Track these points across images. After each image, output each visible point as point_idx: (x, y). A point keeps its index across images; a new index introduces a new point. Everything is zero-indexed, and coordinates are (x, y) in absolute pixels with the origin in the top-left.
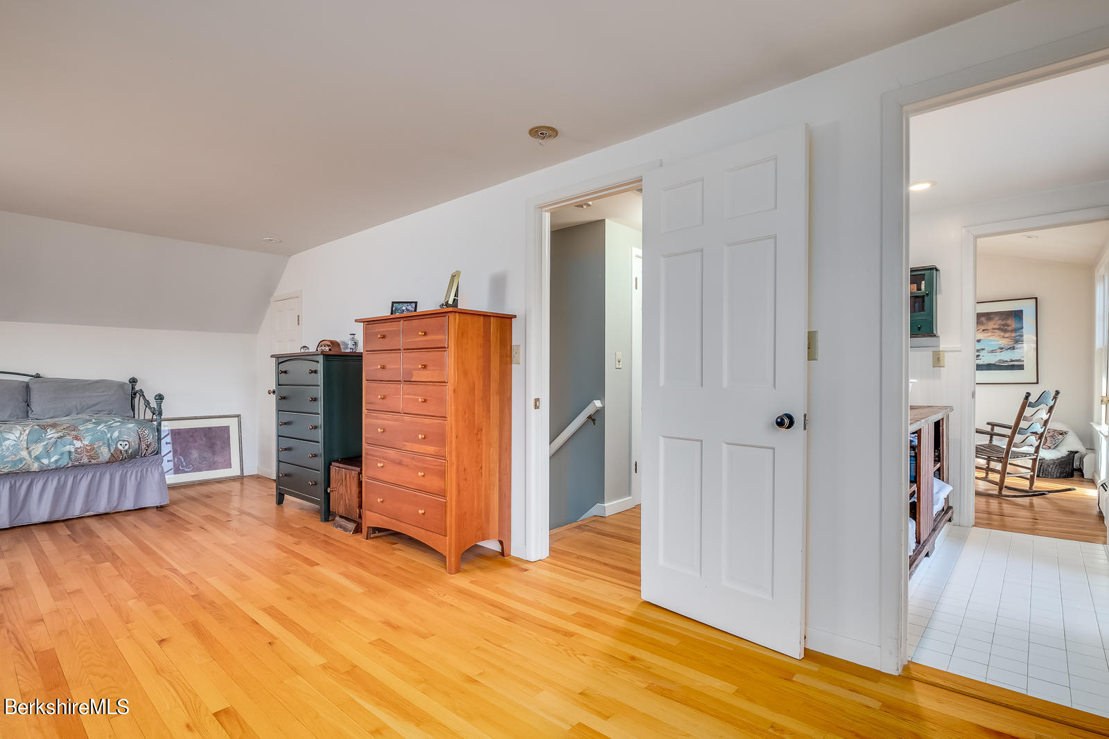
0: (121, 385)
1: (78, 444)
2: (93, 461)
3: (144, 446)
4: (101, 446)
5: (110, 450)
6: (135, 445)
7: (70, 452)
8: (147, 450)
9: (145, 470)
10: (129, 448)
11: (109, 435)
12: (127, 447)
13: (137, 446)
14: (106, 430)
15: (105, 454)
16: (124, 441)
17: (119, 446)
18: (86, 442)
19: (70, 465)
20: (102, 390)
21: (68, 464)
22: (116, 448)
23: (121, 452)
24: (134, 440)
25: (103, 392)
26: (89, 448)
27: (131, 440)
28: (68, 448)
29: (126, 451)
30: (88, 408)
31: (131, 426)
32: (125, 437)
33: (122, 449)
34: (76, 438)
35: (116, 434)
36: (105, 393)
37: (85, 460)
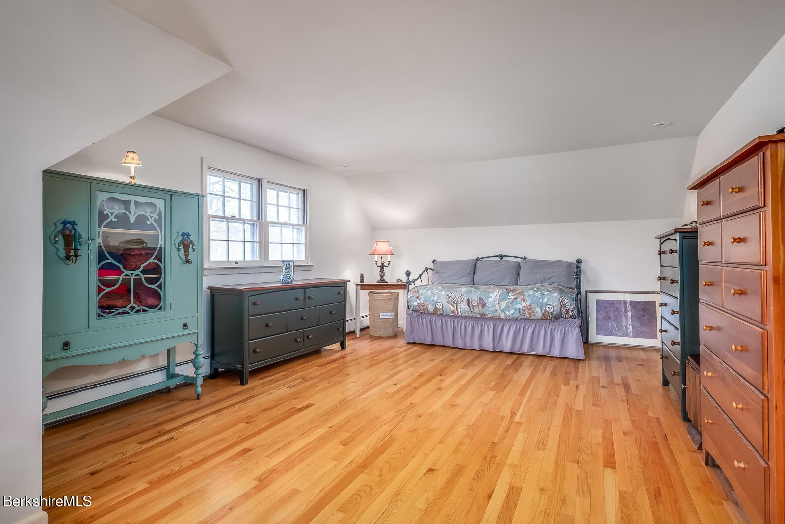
0: (569, 265)
1: (524, 304)
2: (533, 317)
3: (563, 311)
4: (536, 307)
5: (542, 311)
6: (557, 309)
7: (519, 309)
8: (566, 314)
9: (567, 329)
10: (554, 311)
11: (541, 300)
12: (552, 310)
13: (559, 310)
14: (540, 296)
15: (539, 314)
16: (550, 305)
17: (547, 309)
18: (528, 304)
19: (520, 318)
20: (557, 267)
21: (519, 317)
22: (545, 310)
23: (548, 313)
24: (557, 305)
25: (557, 269)
26: (529, 308)
27: (554, 305)
28: (519, 306)
29: (552, 313)
30: (547, 280)
31: (556, 294)
32: (551, 303)
33: (549, 311)
34: (523, 300)
35: (545, 300)
36: (558, 270)
37: (528, 316)
